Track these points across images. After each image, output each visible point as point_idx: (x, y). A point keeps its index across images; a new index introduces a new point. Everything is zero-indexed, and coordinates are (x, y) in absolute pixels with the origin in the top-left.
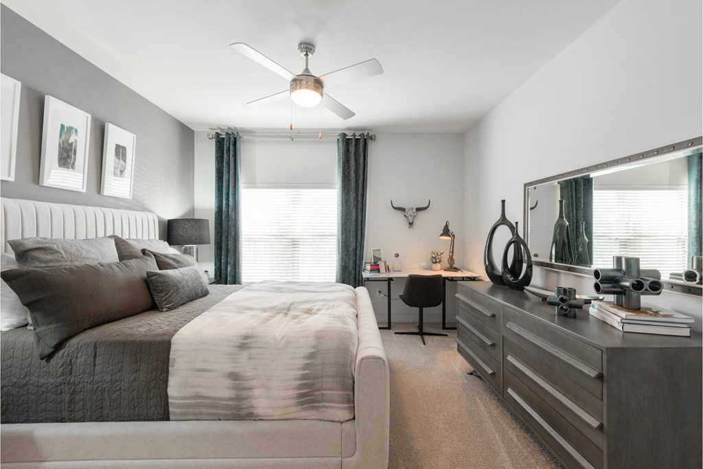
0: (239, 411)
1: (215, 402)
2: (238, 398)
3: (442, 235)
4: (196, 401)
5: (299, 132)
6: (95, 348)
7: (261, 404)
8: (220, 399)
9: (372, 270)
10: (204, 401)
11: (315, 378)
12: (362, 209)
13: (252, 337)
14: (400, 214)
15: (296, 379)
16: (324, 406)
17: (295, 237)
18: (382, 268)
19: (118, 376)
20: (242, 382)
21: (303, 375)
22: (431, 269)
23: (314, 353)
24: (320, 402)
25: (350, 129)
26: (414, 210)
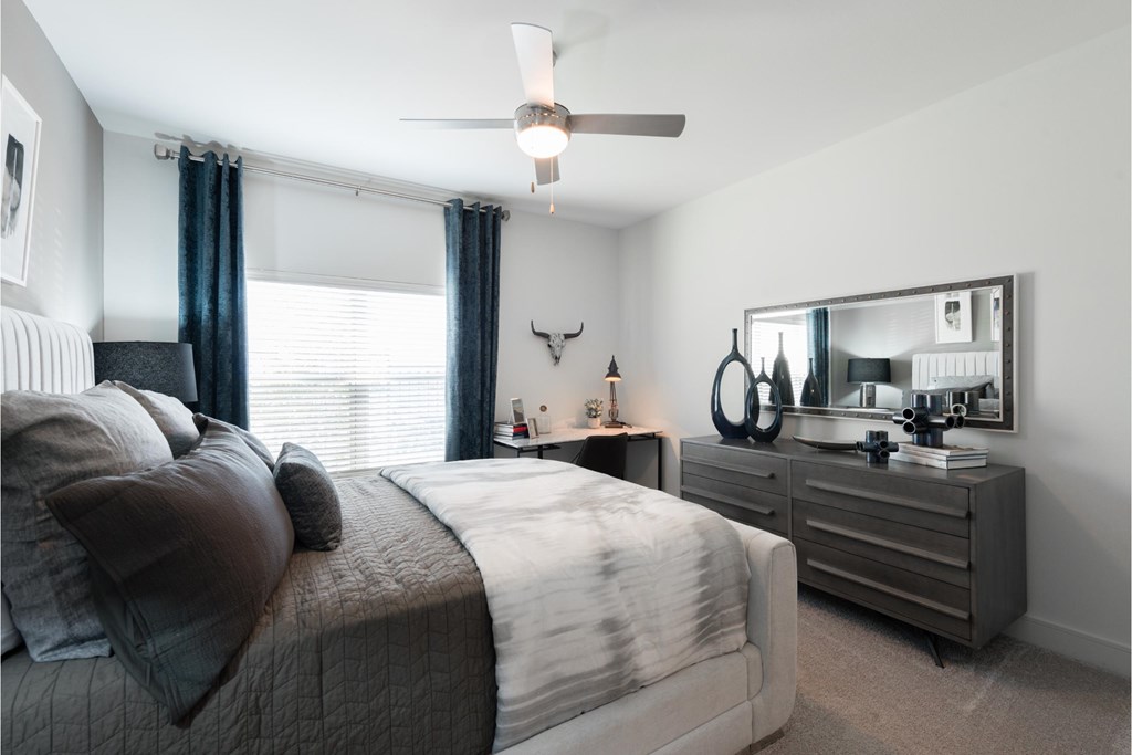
0: (618, 685)
1: (584, 681)
2: (619, 662)
3: (608, 376)
4: (555, 691)
5: (369, 182)
6: (319, 651)
7: (648, 661)
8: (593, 673)
9: (515, 435)
10: (565, 687)
11: (717, 595)
12: (492, 332)
13: (613, 552)
14: (542, 343)
15: (695, 603)
16: (723, 634)
17: (358, 382)
18: (532, 431)
19: (382, 700)
20: (619, 633)
21: (703, 593)
22: (587, 426)
23: (707, 556)
24: (716, 629)
25: (468, 195)
26: (563, 338)
